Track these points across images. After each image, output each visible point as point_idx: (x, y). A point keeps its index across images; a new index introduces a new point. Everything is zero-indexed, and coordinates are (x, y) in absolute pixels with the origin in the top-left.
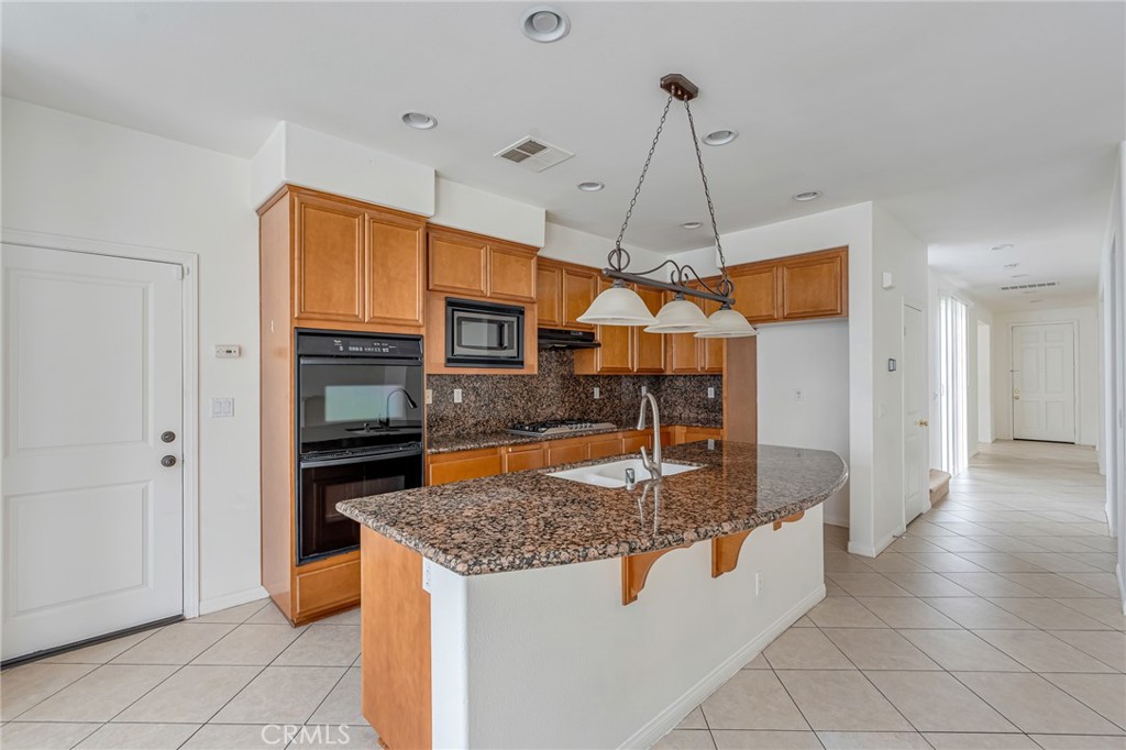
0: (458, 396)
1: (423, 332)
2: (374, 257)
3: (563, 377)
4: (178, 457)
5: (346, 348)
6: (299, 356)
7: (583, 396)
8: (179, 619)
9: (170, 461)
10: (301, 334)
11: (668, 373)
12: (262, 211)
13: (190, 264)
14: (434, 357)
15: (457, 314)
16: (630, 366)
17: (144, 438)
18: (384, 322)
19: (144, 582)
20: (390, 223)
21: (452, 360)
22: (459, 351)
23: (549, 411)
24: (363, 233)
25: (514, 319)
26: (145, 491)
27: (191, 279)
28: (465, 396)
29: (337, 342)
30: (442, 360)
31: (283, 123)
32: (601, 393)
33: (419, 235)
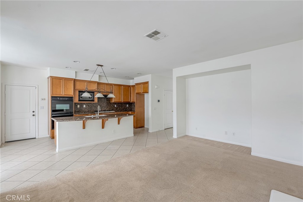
0: (84, 106)
1: (73, 96)
2: (64, 85)
3: (107, 103)
4: (35, 115)
5: (59, 99)
6: (52, 100)
7: (112, 106)
8: (35, 138)
9: (34, 115)
10: (52, 97)
11: (131, 102)
12: (48, 78)
13: (37, 87)
14: (76, 100)
15: (80, 93)
16: (121, 101)
17: (30, 112)
18: (66, 95)
19: (30, 132)
20: (67, 80)
21: (79, 101)
22: (81, 99)
23: (104, 109)
24: (62, 82)
25: (92, 94)
26: (30, 119)
27: (37, 89)
28: (86, 106)
29: (58, 98)
30: (78, 100)
31: (49, 68)
32: (117, 106)
33: (73, 82)
